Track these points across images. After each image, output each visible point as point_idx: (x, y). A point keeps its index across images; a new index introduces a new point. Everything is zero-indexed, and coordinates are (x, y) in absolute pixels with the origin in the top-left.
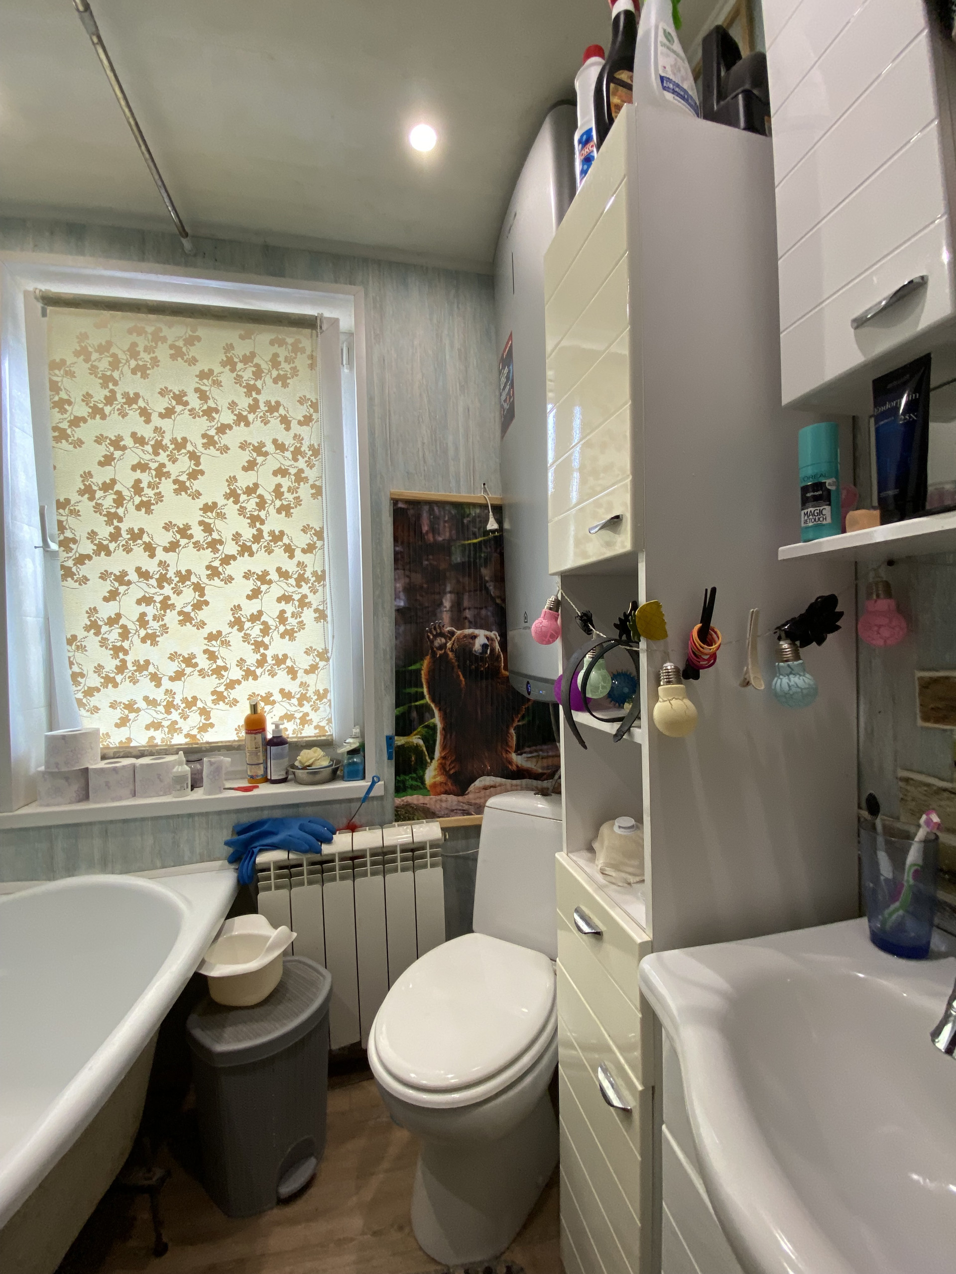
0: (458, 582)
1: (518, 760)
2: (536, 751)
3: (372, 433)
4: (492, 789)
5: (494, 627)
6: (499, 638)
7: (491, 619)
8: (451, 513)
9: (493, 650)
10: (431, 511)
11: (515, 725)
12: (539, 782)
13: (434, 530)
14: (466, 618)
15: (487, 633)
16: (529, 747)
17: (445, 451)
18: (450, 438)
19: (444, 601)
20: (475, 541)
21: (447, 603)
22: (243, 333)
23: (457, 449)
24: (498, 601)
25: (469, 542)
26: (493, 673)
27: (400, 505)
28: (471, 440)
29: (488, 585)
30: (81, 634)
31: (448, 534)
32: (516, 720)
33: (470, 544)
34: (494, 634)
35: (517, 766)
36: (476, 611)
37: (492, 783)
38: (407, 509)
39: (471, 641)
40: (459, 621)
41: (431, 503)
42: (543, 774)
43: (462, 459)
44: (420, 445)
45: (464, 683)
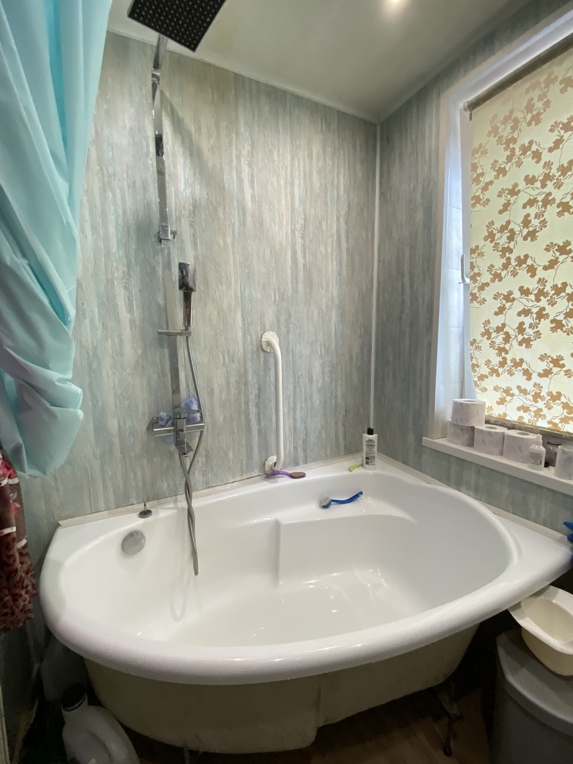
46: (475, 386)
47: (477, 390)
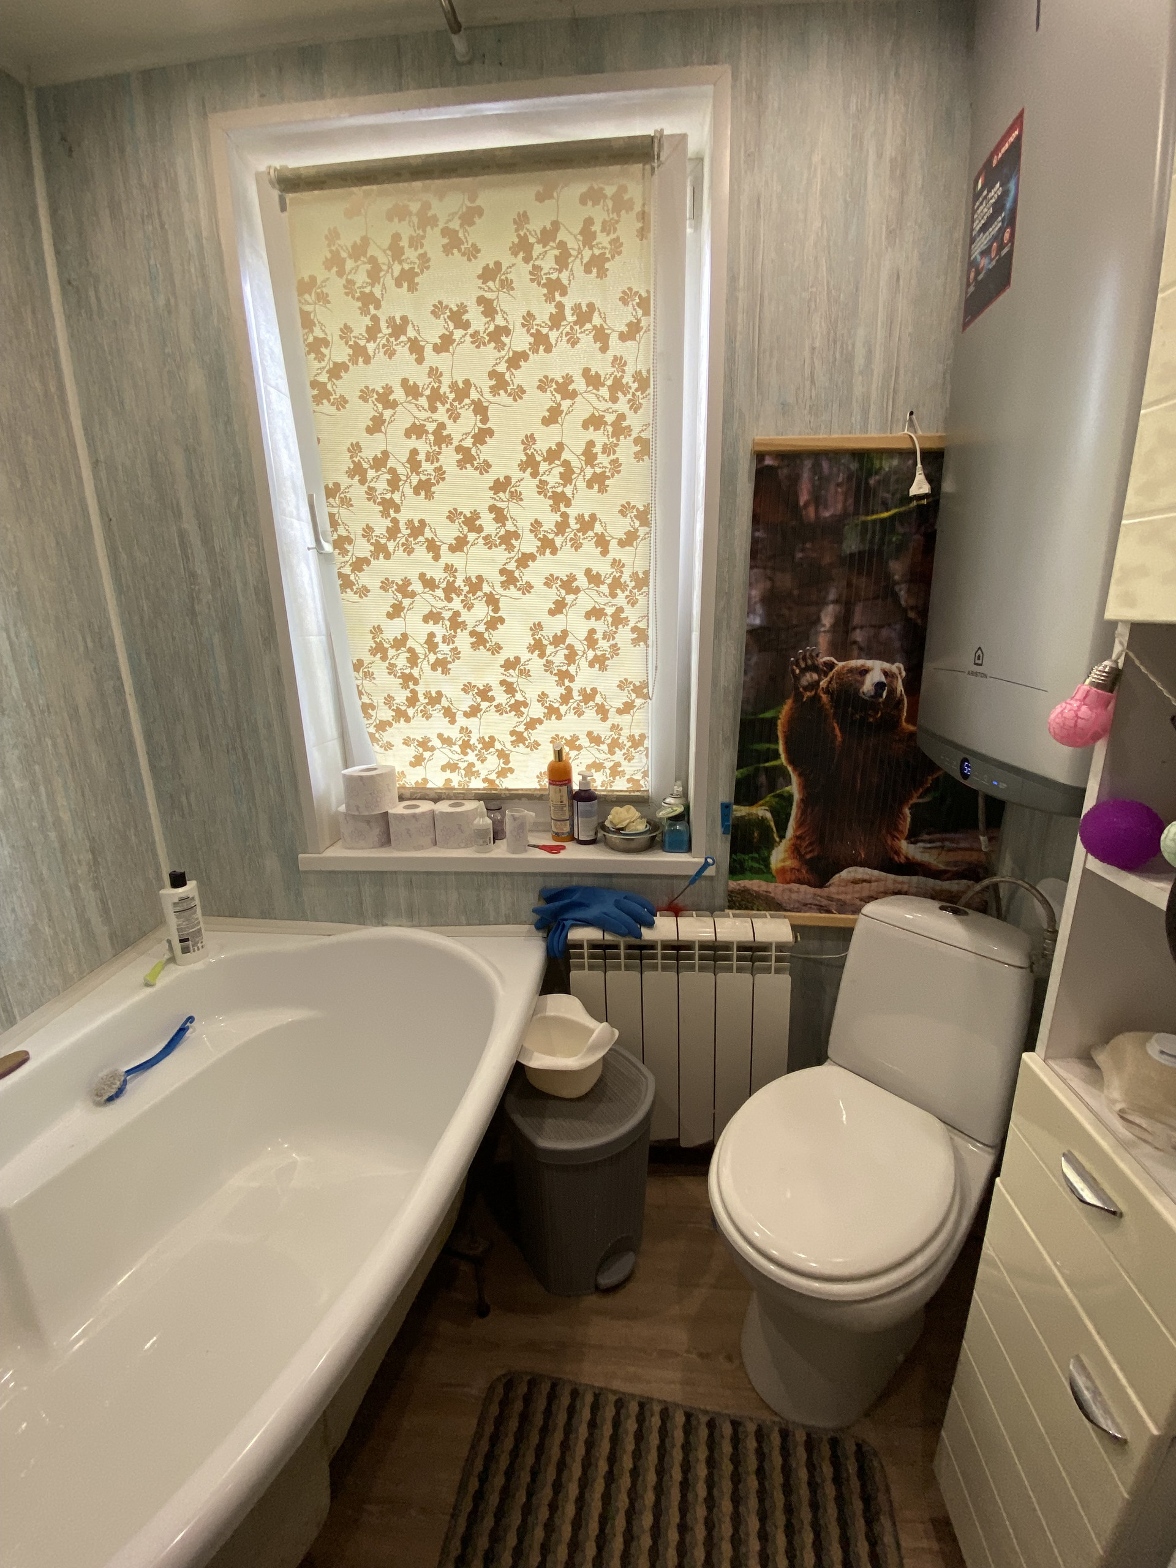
0: (849, 585)
1: (909, 850)
2: (942, 840)
3: (731, 341)
4: (864, 884)
5: (898, 657)
6: (904, 674)
7: (897, 644)
8: (849, 469)
9: (892, 691)
10: (816, 468)
11: (911, 802)
12: (938, 882)
13: (817, 499)
14: (855, 642)
15: (886, 665)
16: (929, 834)
17: (849, 360)
18: (861, 333)
19: (822, 615)
20: (885, 515)
21: (827, 619)
22: (541, 189)
23: (869, 354)
24: (912, 615)
25: (875, 517)
26: (890, 723)
27: (768, 462)
28: (896, 333)
29: (897, 588)
30: (367, 658)
31: (840, 506)
32: (915, 795)
33: (874, 522)
34: (897, 668)
35: (907, 858)
36: (872, 631)
37: (867, 877)
38: (779, 467)
39: (859, 678)
40: (842, 647)
41: (817, 455)
42: (945, 872)
43: (878, 367)
44: (807, 353)
45: (839, 739)
46: (372, 742)
47: (376, 748)
